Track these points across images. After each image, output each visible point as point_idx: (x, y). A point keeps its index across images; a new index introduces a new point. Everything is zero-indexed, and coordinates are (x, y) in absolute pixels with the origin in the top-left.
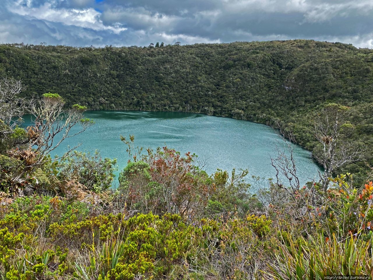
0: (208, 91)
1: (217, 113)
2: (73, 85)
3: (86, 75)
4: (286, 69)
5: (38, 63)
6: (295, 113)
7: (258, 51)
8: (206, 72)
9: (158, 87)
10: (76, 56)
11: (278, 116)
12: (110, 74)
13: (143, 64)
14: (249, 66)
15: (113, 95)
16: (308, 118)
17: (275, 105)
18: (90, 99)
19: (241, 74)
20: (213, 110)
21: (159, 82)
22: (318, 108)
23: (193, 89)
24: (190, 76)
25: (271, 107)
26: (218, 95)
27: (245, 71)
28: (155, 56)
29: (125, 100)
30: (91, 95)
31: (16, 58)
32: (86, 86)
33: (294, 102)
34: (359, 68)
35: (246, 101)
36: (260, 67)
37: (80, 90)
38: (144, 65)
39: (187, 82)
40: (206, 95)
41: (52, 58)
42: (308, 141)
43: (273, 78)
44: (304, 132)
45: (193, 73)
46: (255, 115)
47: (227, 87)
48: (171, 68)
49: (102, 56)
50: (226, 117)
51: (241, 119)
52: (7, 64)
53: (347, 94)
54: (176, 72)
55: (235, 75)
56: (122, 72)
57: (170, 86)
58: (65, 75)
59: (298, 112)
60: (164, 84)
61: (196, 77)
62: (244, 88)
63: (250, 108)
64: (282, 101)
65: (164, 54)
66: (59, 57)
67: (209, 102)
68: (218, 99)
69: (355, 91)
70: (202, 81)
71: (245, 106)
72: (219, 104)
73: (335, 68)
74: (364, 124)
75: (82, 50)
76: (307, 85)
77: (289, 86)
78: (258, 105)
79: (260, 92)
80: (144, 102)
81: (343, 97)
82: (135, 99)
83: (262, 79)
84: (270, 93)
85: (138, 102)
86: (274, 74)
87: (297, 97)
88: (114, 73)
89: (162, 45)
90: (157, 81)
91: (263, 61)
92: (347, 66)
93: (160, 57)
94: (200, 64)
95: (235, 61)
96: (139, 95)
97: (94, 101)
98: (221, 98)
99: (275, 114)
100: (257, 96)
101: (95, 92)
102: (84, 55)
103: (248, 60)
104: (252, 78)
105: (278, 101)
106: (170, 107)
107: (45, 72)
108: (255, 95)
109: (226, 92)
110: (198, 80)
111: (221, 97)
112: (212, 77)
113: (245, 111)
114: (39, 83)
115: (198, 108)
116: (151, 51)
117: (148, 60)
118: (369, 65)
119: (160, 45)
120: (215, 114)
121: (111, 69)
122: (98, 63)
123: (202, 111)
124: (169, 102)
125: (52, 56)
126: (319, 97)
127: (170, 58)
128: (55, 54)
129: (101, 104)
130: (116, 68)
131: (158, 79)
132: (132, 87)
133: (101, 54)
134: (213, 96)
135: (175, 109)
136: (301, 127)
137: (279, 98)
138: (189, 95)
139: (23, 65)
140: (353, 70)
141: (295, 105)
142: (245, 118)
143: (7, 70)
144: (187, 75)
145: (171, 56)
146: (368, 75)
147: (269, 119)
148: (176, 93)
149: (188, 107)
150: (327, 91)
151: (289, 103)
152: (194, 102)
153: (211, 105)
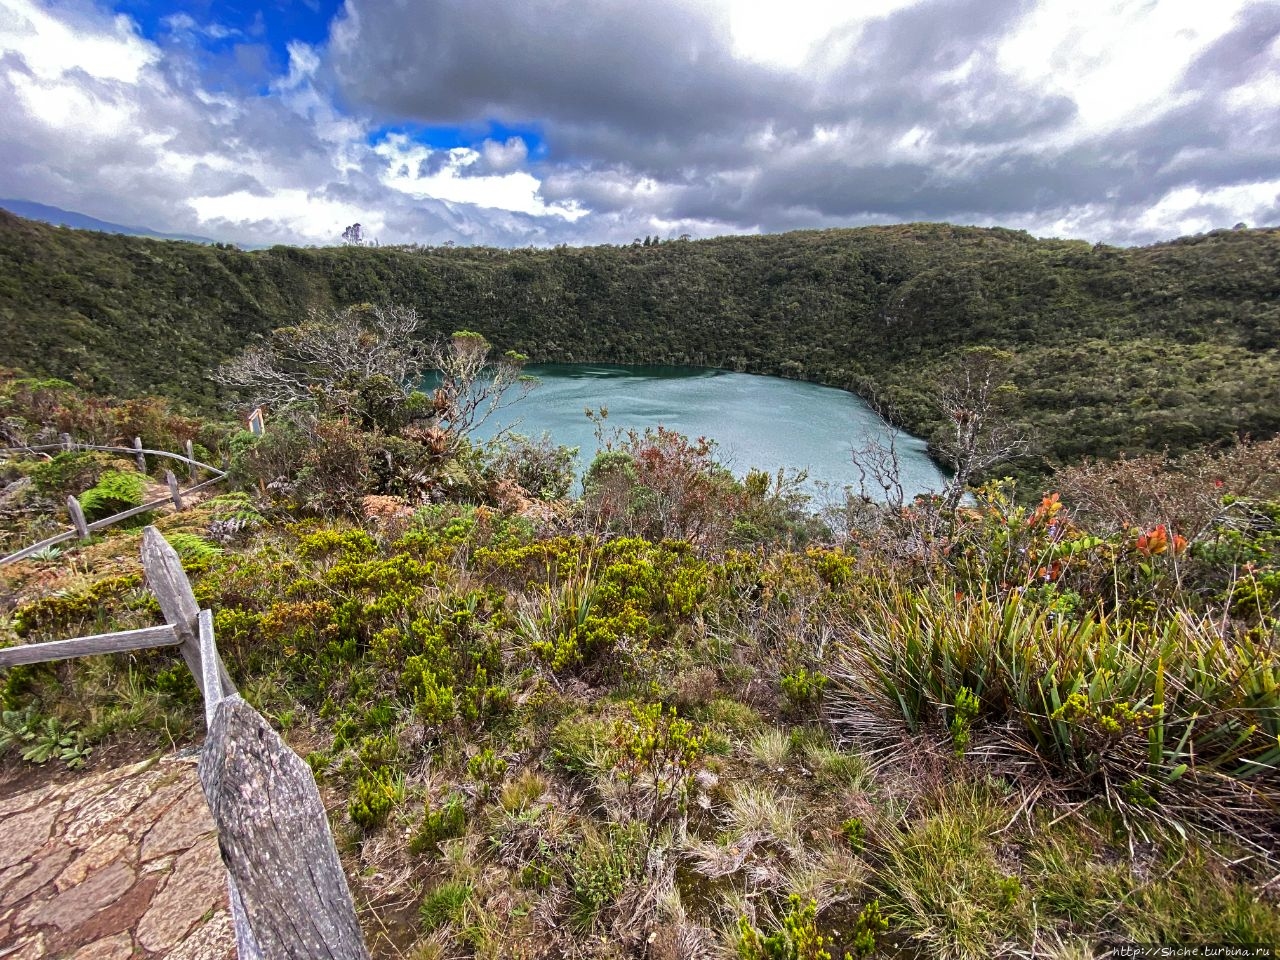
0: (738, 327)
1: (754, 369)
2: (502, 318)
3: (523, 300)
4: (889, 282)
5: (443, 280)
6: (901, 366)
7: (836, 248)
8: (736, 290)
9: (646, 321)
10: (506, 266)
11: (867, 373)
12: (564, 298)
13: (622, 277)
14: (817, 277)
15: (570, 336)
16: (926, 377)
17: (862, 352)
18: (532, 344)
19: (801, 293)
20: (745, 361)
21: (649, 310)
22: (947, 358)
23: (710, 323)
24: (706, 299)
25: (855, 356)
26: (756, 333)
27: (810, 288)
28: (643, 263)
29: (590, 346)
30: (533, 337)
31: (406, 272)
32: (523, 319)
33: (901, 346)
34: (1037, 280)
35: (807, 344)
36: (838, 280)
37: (513, 328)
38: (623, 280)
39: (700, 311)
40: (734, 334)
41: (465, 270)
42: (923, 420)
43: (863, 301)
44: (915, 402)
45: (710, 294)
46: (823, 371)
47: (774, 318)
48: (671, 284)
49: (549, 265)
50: (769, 375)
51: (798, 379)
52: (393, 283)
53: (1008, 330)
54: (681, 292)
55: (790, 295)
56: (584, 294)
57: (668, 318)
58: (489, 300)
59: (908, 365)
60: (659, 314)
61: (717, 300)
62: (806, 320)
63: (814, 358)
64: (877, 344)
65: (658, 259)
66: (476, 268)
67: (739, 348)
68: (756, 340)
69: (1023, 325)
70: (727, 308)
71: (805, 354)
72: (758, 350)
73: (987, 279)
74: (1036, 387)
75: (515, 254)
76: (928, 313)
77: (892, 316)
78: (831, 352)
79: (836, 328)
80: (622, 348)
81: (999, 337)
82: (608, 344)
83: (842, 303)
84: (855, 329)
85: (612, 348)
86: (865, 292)
87: (907, 336)
88: (571, 295)
89: (656, 241)
90: (645, 310)
91: (846, 268)
92: (1012, 275)
93: (652, 263)
94: (725, 275)
95: (790, 269)
96: (614, 336)
97: (537, 347)
98: (762, 340)
99: (863, 370)
100: (829, 335)
101: (540, 332)
102: (518, 263)
103: (815, 267)
104: (822, 302)
105: (869, 345)
106: (667, 357)
107: (453, 295)
108: (825, 333)
109: (771, 328)
110: (720, 307)
111: (762, 338)
112: (745, 301)
113: (805, 364)
114: (445, 316)
115: (719, 358)
116: (635, 253)
117: (631, 270)
118: (1056, 273)
119: (652, 241)
120: (748, 370)
121: (566, 288)
122: (542, 278)
123: (725, 364)
124: (666, 349)
125: (464, 266)
126: (951, 336)
127: (669, 265)
128: (469, 262)
129: (550, 352)
130: (572, 285)
131: (648, 306)
132: (603, 321)
133: (548, 262)
134: (746, 337)
135: (678, 361)
136: (911, 394)
137: (872, 339)
138: (703, 335)
139: (417, 283)
140: (1023, 282)
141: (901, 353)
142: (803, 376)
143: (392, 293)
144: (700, 298)
145: (671, 262)
146: (1052, 292)
147: (850, 378)
148: (679, 331)
149: (701, 357)
150: (968, 325)
151: (890, 349)
152: (711, 348)
153: (743, 352)
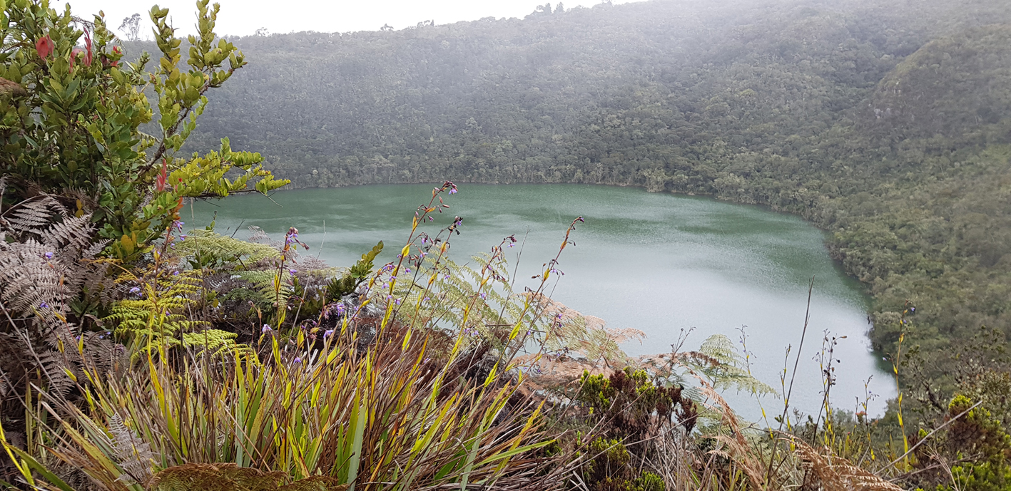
0: (658, 126)
1: (676, 187)
6: (889, 184)
8: (664, 73)
10: (330, 57)
14: (783, 51)
15: (409, 147)
17: (838, 162)
19: (758, 75)
20: (661, 176)
21: (529, 108)
22: (956, 171)
23: (616, 122)
24: (615, 88)
25: (828, 168)
26: (684, 136)
27: (772, 67)
28: (529, 42)
29: (436, 159)
30: (356, 150)
33: (894, 153)
35: (759, 150)
39: (604, 105)
40: (651, 137)
41: (273, 64)
46: (777, 190)
47: (714, 112)
51: (739, 203)
55: (741, 78)
59: (900, 182)
61: (631, 89)
63: (766, 171)
64: (861, 150)
66: (290, 61)
67: (656, 157)
68: (684, 147)
70: (645, 100)
71: (751, 165)
76: (936, 102)
77: (883, 107)
78: (793, 162)
79: (806, 126)
80: (481, 161)
82: (462, 155)
83: (818, 87)
85: (469, 162)
87: (905, 137)
89: (560, 7)
90: (523, 106)
91: (829, 36)
93: (542, 42)
95: (746, 40)
96: (472, 145)
98: (693, 145)
100: (794, 137)
102: (348, 52)
103: (783, 36)
104: (788, 86)
105: (849, 151)
106: (549, 171)
108: (788, 133)
109: (708, 126)
110: (635, 99)
111: (694, 142)
112: (676, 88)
113: (752, 180)
115: (626, 173)
119: (553, 8)
120: (668, 188)
121: (410, 82)
123: (634, 181)
124: (548, 160)
128: (281, 54)
131: (526, 100)
132: (459, 124)
134: (668, 141)
135: (564, 177)
137: (854, 142)
138: (604, 140)
141: (893, 164)
142: (748, 199)
144: (606, 87)
147: (814, 202)
151: (879, 157)
152: (615, 157)
153: (660, 163)
